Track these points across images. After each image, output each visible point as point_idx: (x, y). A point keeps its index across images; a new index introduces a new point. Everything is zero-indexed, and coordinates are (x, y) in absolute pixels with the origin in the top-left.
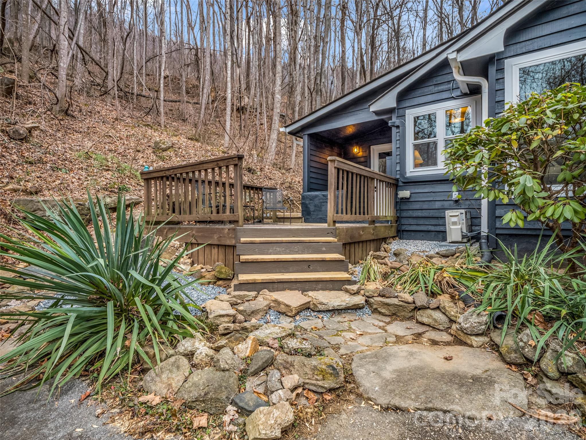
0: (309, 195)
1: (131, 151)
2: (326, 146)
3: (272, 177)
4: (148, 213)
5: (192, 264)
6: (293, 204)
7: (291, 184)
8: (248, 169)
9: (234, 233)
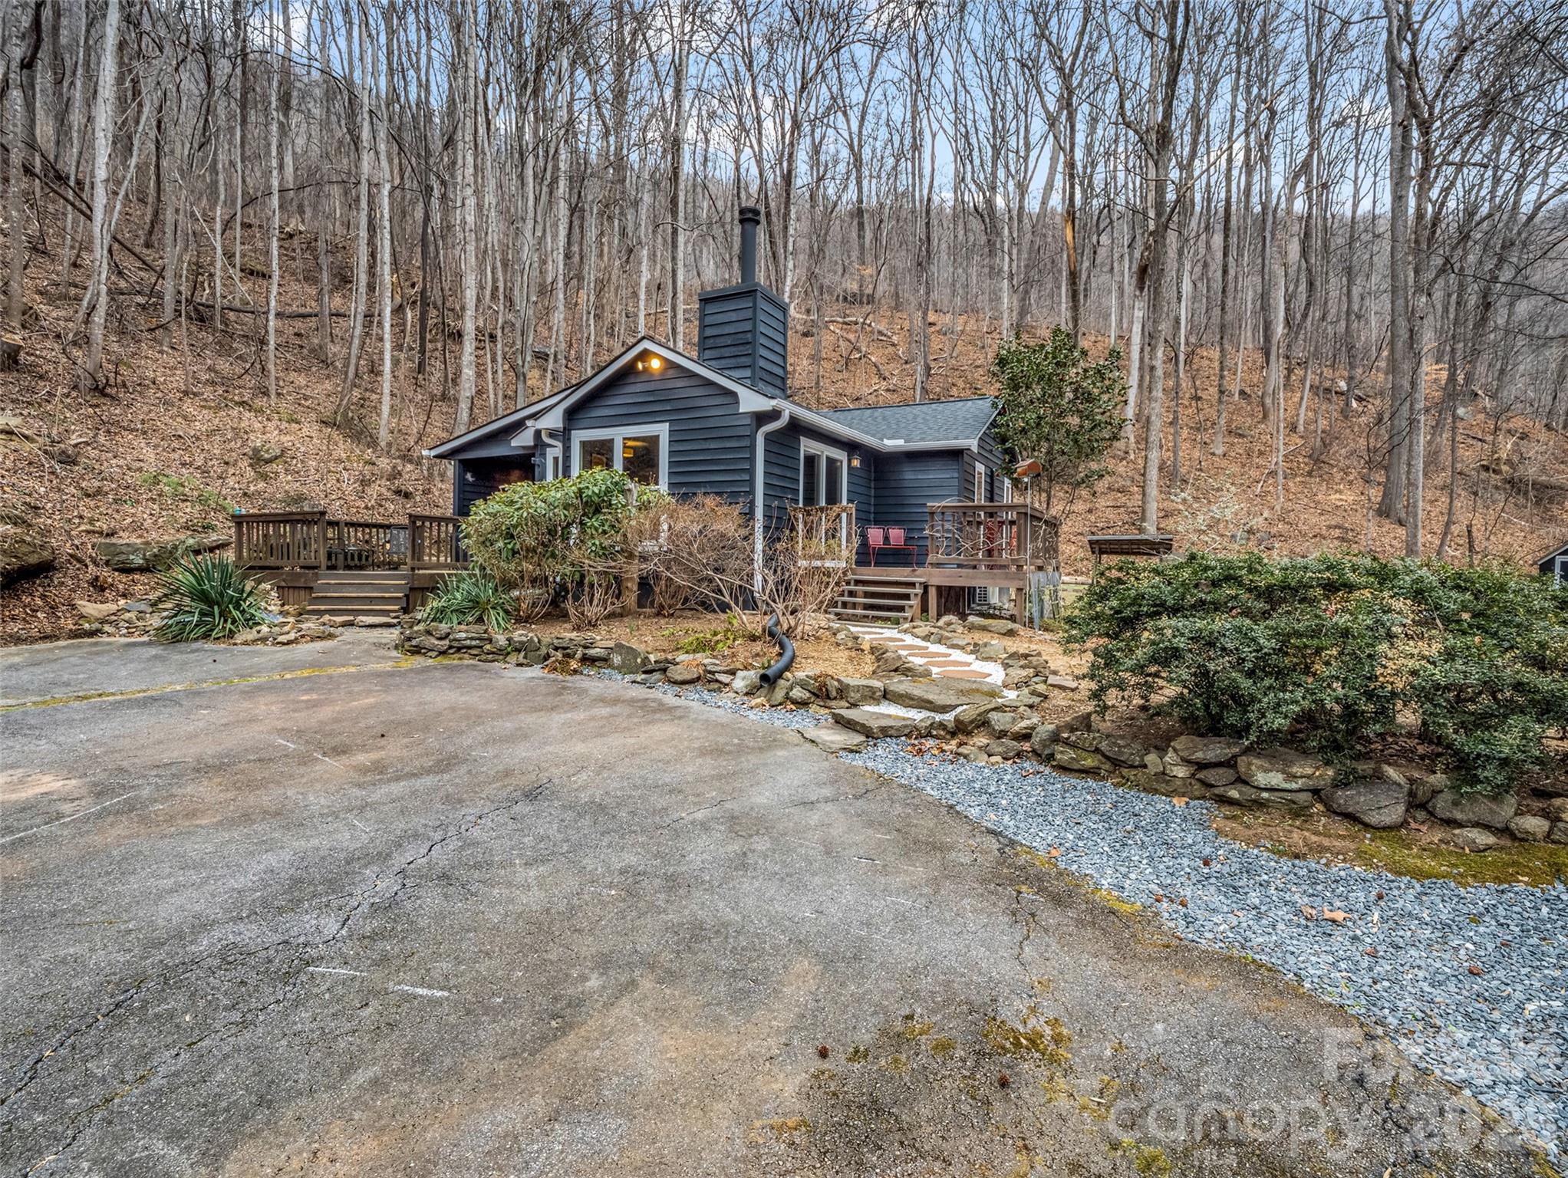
1: (214, 462)
4: (239, 556)
5: (283, 605)
8: (398, 492)
9: (317, 577)
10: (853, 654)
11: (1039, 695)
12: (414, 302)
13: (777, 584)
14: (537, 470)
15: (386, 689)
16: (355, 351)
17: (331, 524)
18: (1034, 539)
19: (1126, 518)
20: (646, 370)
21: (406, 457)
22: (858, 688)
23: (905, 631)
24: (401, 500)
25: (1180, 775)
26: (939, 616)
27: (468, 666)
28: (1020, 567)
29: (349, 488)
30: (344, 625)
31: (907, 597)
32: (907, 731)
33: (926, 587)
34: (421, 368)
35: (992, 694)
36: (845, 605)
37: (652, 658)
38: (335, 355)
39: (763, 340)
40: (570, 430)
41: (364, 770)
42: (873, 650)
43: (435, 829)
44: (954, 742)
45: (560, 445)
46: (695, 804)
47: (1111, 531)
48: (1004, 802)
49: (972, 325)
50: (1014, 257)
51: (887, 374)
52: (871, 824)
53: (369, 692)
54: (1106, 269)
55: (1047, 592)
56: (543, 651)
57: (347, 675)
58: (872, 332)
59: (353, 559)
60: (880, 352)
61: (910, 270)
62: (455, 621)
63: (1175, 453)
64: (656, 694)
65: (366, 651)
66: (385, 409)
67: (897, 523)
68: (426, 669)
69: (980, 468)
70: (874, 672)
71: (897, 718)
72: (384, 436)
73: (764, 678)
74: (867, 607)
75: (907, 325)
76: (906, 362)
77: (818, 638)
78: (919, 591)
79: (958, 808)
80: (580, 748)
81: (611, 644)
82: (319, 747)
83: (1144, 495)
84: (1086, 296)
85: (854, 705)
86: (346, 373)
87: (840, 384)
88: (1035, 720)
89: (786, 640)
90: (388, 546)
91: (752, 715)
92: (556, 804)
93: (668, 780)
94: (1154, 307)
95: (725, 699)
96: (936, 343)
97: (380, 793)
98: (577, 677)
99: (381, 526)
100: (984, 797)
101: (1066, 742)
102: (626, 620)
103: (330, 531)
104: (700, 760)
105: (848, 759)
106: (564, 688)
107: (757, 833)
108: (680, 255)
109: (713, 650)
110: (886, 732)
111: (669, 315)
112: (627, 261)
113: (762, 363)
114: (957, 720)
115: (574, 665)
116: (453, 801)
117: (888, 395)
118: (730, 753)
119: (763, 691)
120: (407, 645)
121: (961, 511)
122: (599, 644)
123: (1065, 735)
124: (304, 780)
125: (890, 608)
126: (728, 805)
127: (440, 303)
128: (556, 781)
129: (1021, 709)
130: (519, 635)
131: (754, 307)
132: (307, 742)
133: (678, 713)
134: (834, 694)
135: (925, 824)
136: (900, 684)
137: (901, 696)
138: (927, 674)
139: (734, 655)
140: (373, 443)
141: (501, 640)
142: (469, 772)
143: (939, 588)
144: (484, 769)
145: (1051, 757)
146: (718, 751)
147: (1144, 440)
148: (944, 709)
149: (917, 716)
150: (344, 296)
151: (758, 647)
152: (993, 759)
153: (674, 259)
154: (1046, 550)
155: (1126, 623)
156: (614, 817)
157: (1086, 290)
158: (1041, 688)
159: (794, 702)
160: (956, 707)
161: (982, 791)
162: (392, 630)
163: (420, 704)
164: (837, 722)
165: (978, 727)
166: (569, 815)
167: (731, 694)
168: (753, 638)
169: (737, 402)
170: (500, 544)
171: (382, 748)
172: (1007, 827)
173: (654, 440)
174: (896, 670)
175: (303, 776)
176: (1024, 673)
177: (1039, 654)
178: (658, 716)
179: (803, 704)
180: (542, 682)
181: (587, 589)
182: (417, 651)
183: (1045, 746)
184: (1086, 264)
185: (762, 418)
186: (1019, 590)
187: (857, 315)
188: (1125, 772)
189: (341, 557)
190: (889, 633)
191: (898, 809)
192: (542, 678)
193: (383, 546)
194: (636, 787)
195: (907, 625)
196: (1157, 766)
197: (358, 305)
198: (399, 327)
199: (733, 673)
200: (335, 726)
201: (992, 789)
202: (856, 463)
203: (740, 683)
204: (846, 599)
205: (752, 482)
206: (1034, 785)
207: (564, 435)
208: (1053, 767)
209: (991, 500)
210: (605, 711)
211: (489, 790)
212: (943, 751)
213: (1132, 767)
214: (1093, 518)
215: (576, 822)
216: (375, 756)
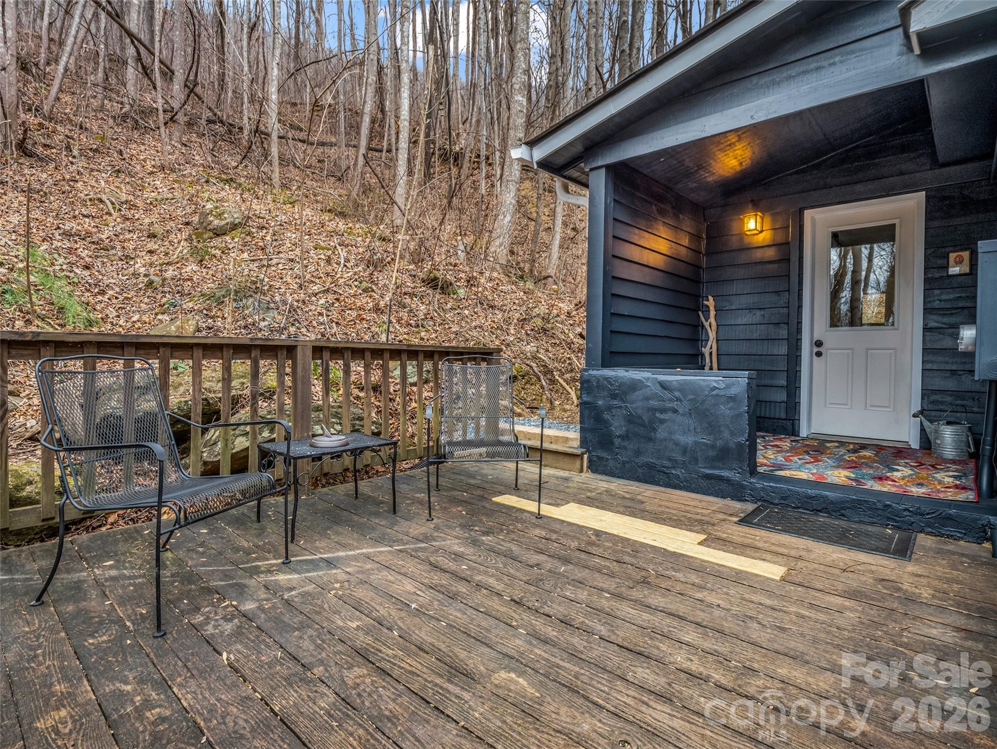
0: (607, 379)
2: (662, 212)
3: (498, 303)
6: (553, 381)
7: (548, 322)
8: (430, 282)
24: (436, 296)
29: (347, 272)
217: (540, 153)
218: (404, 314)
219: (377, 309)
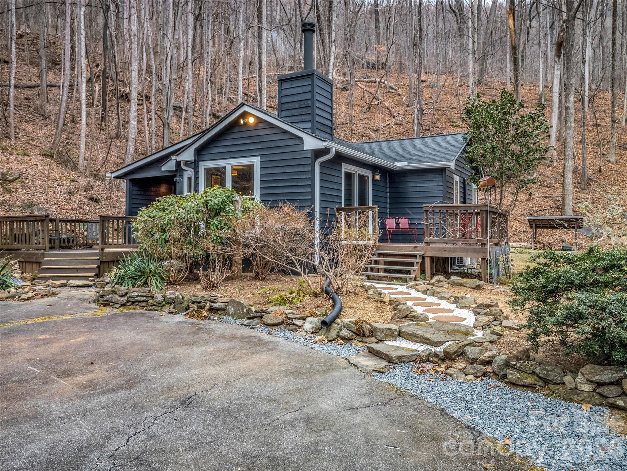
5: (22, 273)
8: (91, 199)
9: (43, 255)
10: (379, 305)
11: (497, 334)
12: (98, 76)
13: (330, 260)
14: (177, 185)
15: (91, 330)
16: (63, 110)
17: (52, 221)
18: (492, 226)
19: (552, 204)
20: (245, 124)
21: (95, 176)
22: (382, 330)
23: (411, 287)
24: (93, 204)
25: (586, 390)
26: (433, 275)
27: (139, 314)
28: (483, 245)
29: (61, 196)
30: (61, 286)
31: (411, 264)
32: (414, 359)
33: (423, 258)
34: (103, 119)
35: (467, 333)
36: (372, 270)
37: (253, 309)
38: (50, 112)
39: (318, 105)
40: (198, 161)
41: (83, 387)
42: (391, 302)
43: (130, 426)
44: (443, 366)
45: (193, 170)
46: (285, 409)
47: (543, 213)
48: (476, 407)
49: (449, 81)
50: (476, 40)
51: (395, 114)
52: (393, 422)
53: (80, 333)
54: (536, 42)
55: (501, 259)
56: (185, 304)
57: (66, 321)
58: (385, 87)
59: (64, 242)
60: (391, 100)
61: (409, 48)
62: (130, 285)
63: (584, 162)
64: (255, 333)
65: (76, 304)
66: (83, 147)
67: (405, 214)
68: (113, 316)
69: (457, 178)
70: (392, 318)
71: (407, 349)
72: (81, 163)
73: (324, 323)
74: (386, 271)
75: (407, 82)
76: (408, 106)
77: (356, 294)
78: (419, 260)
79: (447, 411)
80: (212, 371)
81: (227, 299)
82: (54, 371)
83: (564, 189)
84: (523, 60)
85: (380, 341)
86: (58, 124)
87: (366, 121)
88: (494, 352)
89: (336, 296)
90: (86, 233)
91: (317, 347)
92: (201, 409)
93: (267, 393)
94: (568, 68)
95: (300, 336)
96: (426, 93)
97: (93, 403)
98: (207, 321)
99: (82, 221)
100: (463, 404)
101: (514, 367)
102: (235, 282)
103: (50, 224)
104: (286, 379)
105: (377, 377)
106: (200, 329)
107: (324, 429)
108: (264, 45)
109: (291, 303)
110: (400, 359)
111: (257, 79)
112: (230, 48)
113: (318, 119)
114: (445, 352)
115: (205, 313)
116: (139, 408)
117: (396, 127)
118: (304, 374)
119: (323, 331)
120: (101, 300)
121: (445, 209)
122: (220, 300)
123: (513, 363)
124: (47, 394)
125: (400, 272)
126: (305, 410)
127: (114, 76)
128: (199, 394)
129: (486, 344)
130: (171, 293)
131: (312, 85)
132: (46, 368)
133: (271, 346)
134: (367, 333)
135: (427, 421)
136: (408, 327)
137: (410, 335)
138: (426, 319)
139: (304, 307)
140: (75, 168)
141: (159, 297)
142: (146, 388)
143: (432, 259)
144: (155, 386)
145: (505, 376)
146: (297, 373)
147: (563, 153)
148: (437, 344)
149: (420, 348)
150: (55, 74)
151: (318, 301)
152: (469, 377)
153: (260, 46)
154: (500, 232)
155: (550, 293)
156: (236, 418)
157: (523, 56)
158: (498, 329)
159: (343, 338)
160: (443, 343)
161: (462, 399)
162: (90, 289)
163: (113, 341)
164: (370, 352)
165: (459, 356)
166: (209, 417)
167: (303, 333)
168: (316, 295)
169: (303, 143)
170: (157, 236)
171: (92, 372)
172: (478, 424)
173: (251, 167)
174: (406, 317)
175: (46, 391)
176: (487, 319)
177: (496, 305)
178: (258, 348)
179: (348, 340)
180: (185, 325)
181: (211, 263)
182: (107, 304)
183: (501, 369)
184: (522, 40)
185: (318, 153)
186: (483, 259)
187: (375, 76)
188: (551, 387)
189: (57, 242)
190: (401, 288)
191: (410, 412)
192: (186, 322)
193: (83, 233)
194: (248, 398)
195: (412, 283)
196: (571, 384)
197: (64, 80)
198: (90, 92)
199: (304, 319)
200: (62, 357)
201: (468, 398)
202: (377, 177)
203: (308, 325)
204: (373, 266)
205: (312, 193)
206: (494, 395)
207: (195, 165)
208: (506, 382)
209: (464, 202)
210: (226, 345)
211: (160, 400)
212: (437, 372)
213: (556, 384)
214: (530, 205)
215: (214, 421)
216: (89, 377)
217: (114, 175)
218: (81, 210)
219: (72, 209)
